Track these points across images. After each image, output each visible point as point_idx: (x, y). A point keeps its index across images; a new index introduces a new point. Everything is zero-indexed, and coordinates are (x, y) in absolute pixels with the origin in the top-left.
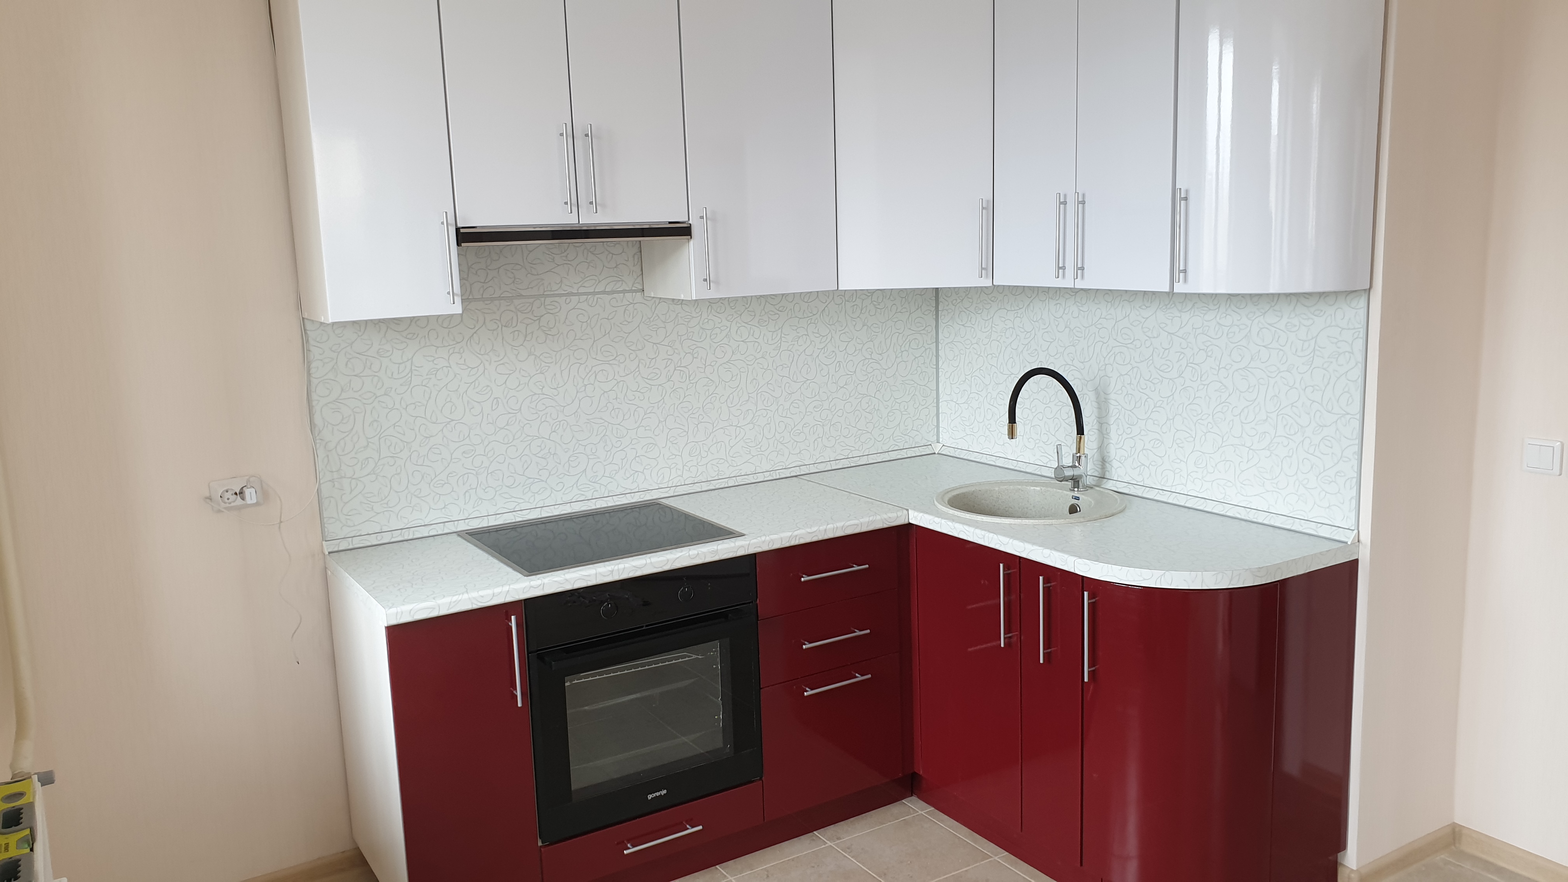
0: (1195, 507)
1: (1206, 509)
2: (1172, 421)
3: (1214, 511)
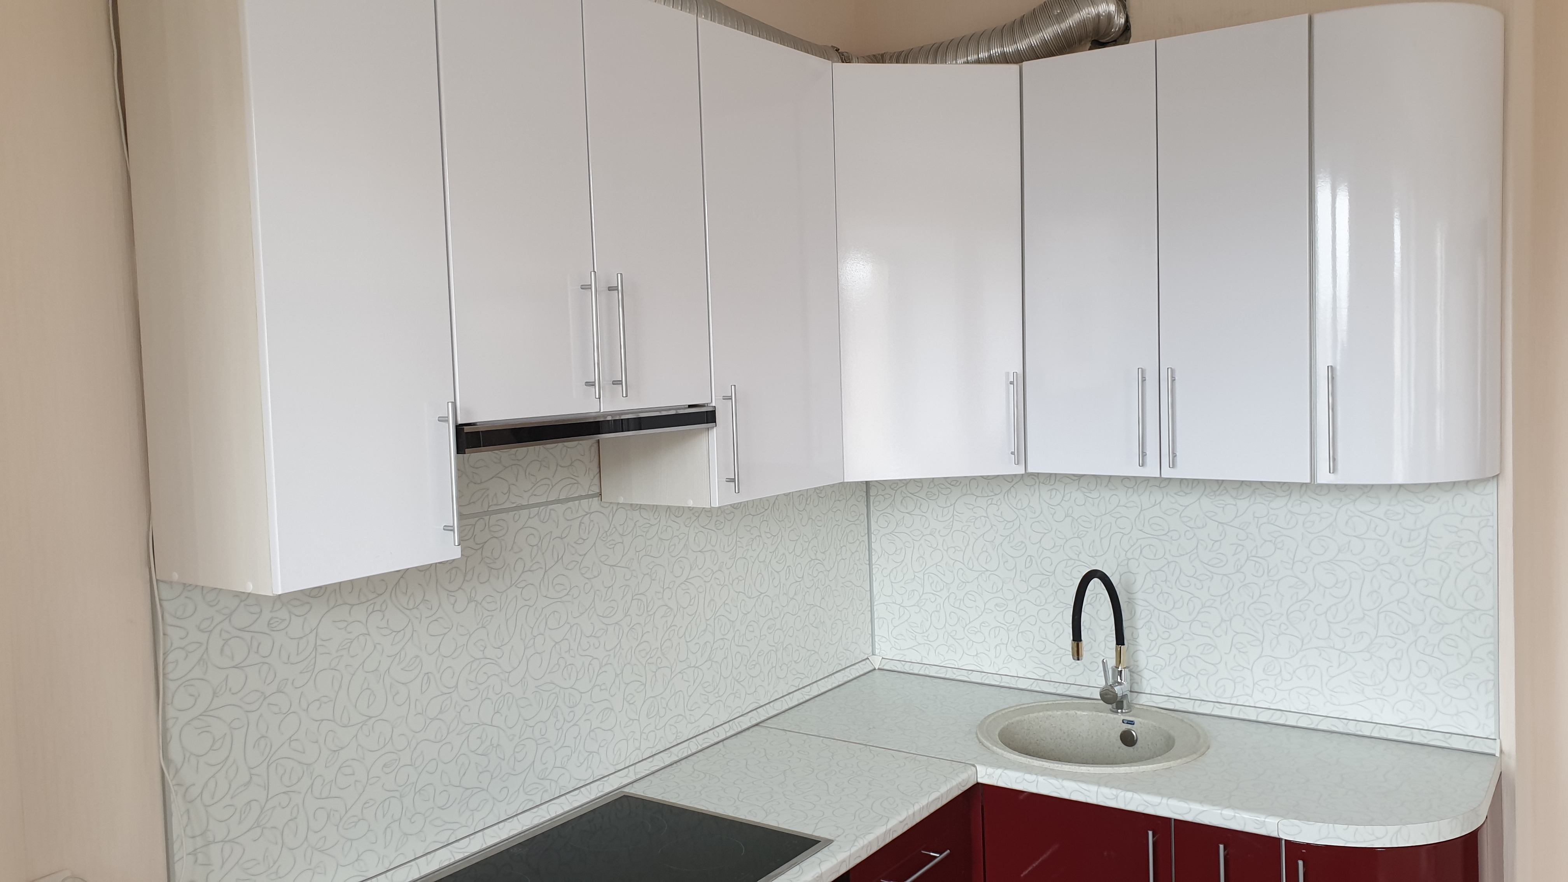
0: (1271, 721)
1: (1288, 723)
2: (1229, 623)
3: (1300, 725)
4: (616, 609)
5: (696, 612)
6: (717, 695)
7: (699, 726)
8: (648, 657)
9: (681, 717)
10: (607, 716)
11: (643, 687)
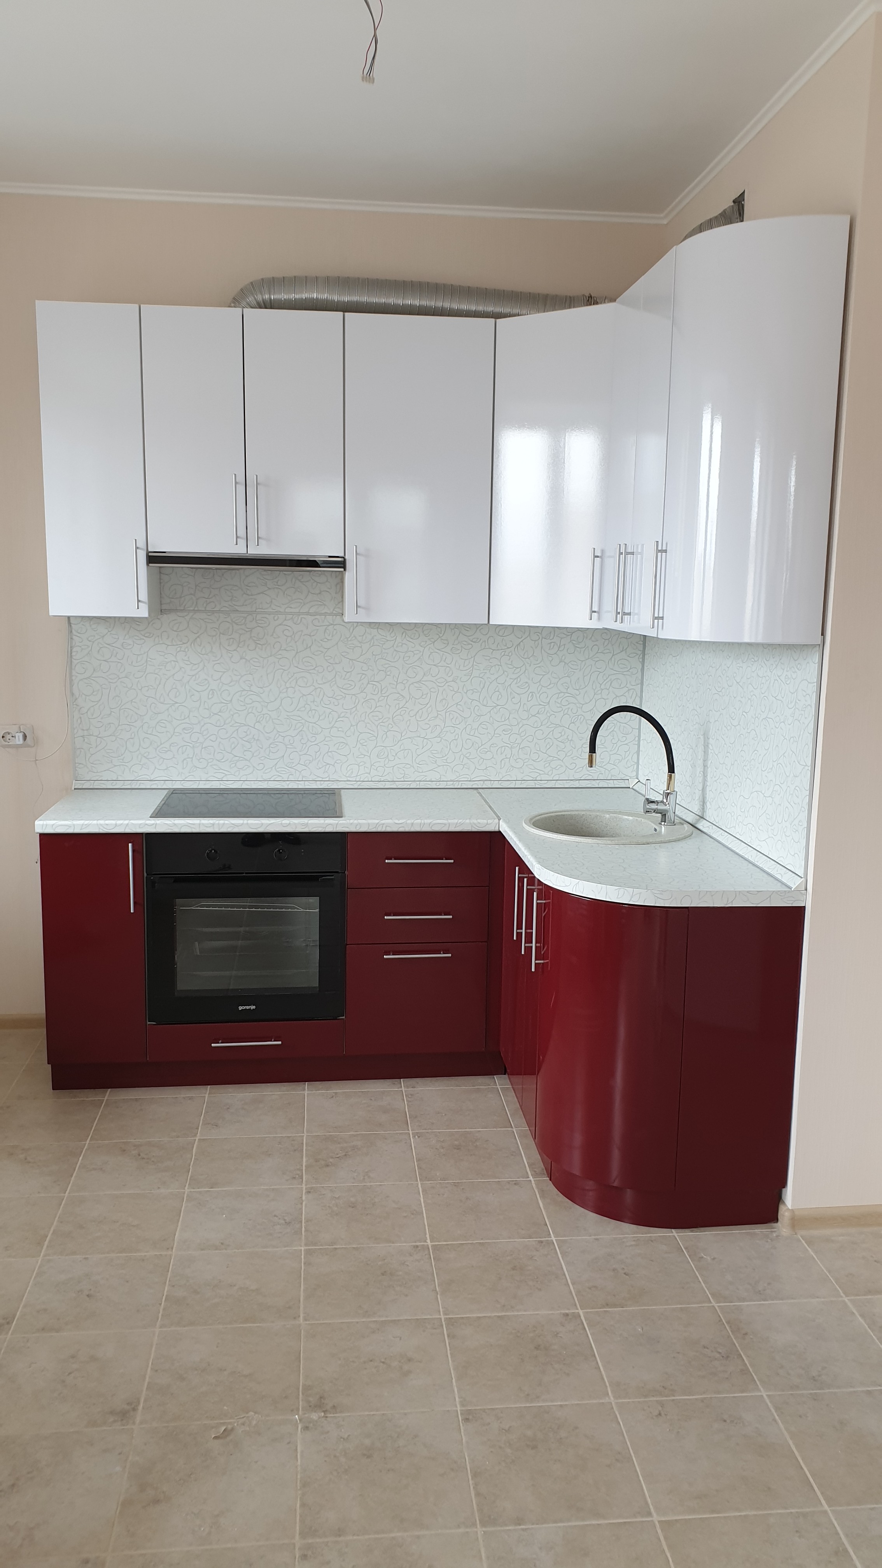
4: (353, 687)
5: (427, 704)
6: (445, 761)
7: (426, 776)
8: (381, 721)
9: (408, 766)
10: (342, 747)
11: (375, 738)
